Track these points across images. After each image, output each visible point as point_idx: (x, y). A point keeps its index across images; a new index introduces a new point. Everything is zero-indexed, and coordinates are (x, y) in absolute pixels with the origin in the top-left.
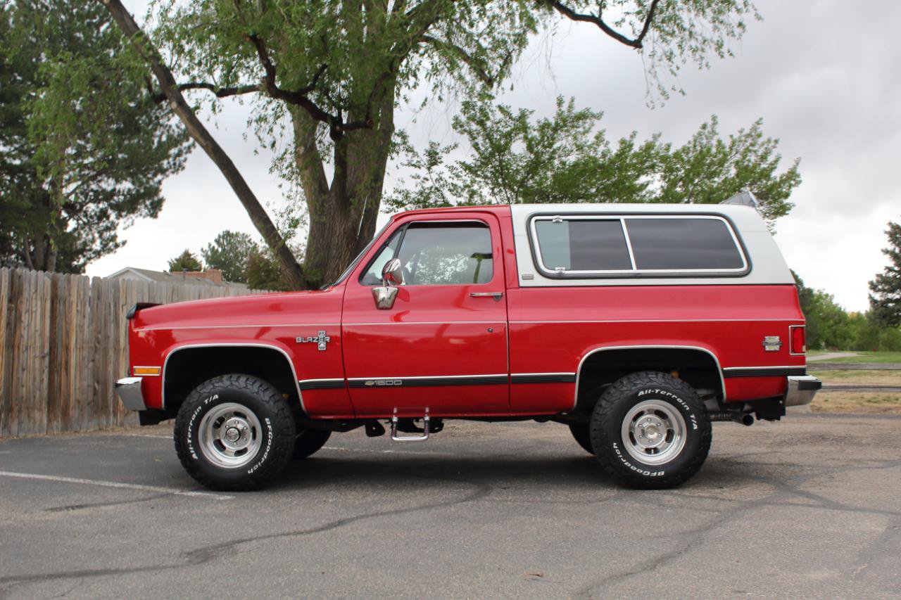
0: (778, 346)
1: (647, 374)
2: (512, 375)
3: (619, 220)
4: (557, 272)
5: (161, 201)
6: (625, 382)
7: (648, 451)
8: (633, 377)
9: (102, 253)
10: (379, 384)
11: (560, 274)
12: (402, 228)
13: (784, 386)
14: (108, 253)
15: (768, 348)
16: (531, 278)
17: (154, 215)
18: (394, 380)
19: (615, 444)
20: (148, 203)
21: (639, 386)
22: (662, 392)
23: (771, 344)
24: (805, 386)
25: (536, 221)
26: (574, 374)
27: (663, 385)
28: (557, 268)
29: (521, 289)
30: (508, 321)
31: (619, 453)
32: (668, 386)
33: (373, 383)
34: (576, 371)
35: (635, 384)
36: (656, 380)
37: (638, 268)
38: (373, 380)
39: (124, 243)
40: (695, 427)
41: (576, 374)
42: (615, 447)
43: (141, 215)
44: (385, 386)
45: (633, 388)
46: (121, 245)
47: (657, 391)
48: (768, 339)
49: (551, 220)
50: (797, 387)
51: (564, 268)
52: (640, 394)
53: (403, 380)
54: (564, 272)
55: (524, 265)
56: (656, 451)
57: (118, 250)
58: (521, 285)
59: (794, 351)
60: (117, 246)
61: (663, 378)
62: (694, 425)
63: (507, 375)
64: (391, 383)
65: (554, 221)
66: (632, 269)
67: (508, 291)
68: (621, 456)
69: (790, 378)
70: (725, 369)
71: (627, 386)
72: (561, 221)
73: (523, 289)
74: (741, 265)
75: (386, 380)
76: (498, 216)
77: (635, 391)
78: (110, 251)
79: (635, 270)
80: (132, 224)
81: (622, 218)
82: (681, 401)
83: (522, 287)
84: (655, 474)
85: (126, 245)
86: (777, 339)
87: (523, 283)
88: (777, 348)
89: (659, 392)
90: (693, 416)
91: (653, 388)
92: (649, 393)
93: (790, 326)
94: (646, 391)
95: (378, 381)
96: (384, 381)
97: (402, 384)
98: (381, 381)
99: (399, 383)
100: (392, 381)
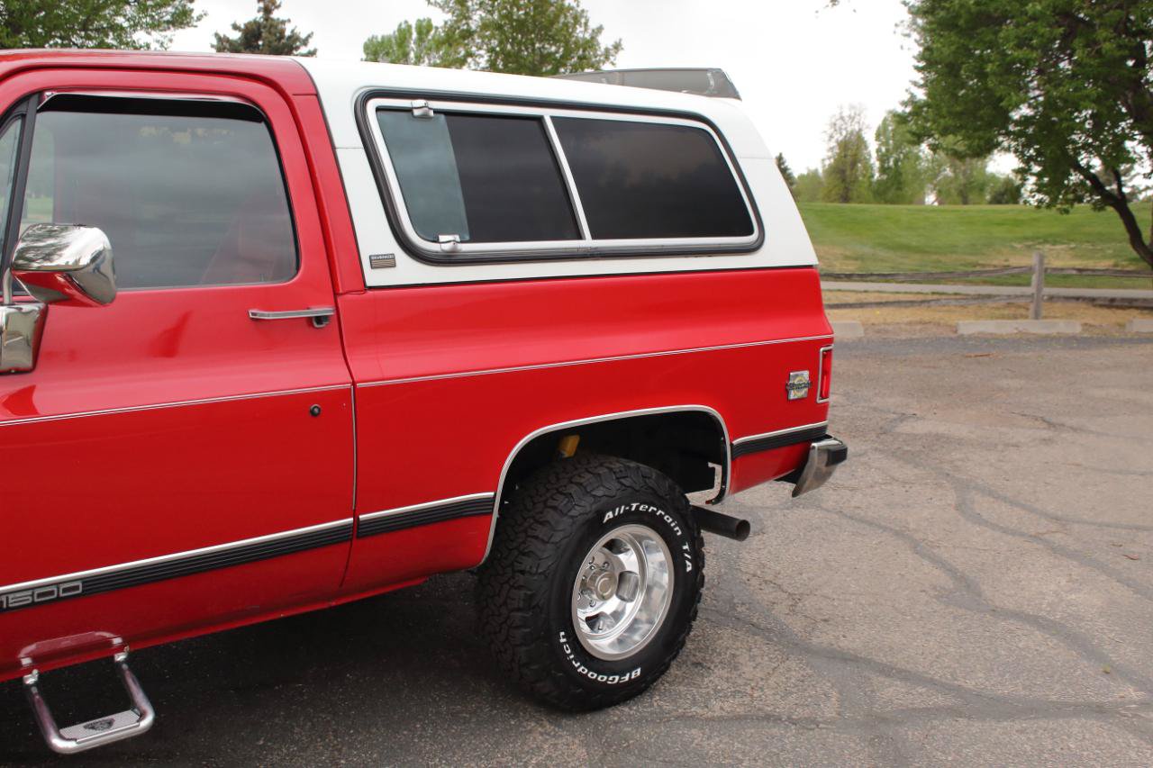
0: (806, 389)
2: (362, 517)
3: (542, 119)
6: (575, 496)
11: (454, 251)
12: (21, 109)
13: (806, 461)
15: (792, 395)
18: (57, 584)
19: (562, 634)
21: (603, 501)
22: (641, 508)
23: (795, 387)
25: (378, 109)
26: (492, 494)
27: (642, 491)
28: (443, 238)
29: (370, 292)
30: (354, 384)
31: (568, 650)
32: (650, 491)
34: (495, 490)
35: (594, 496)
36: (630, 483)
37: (594, 237)
40: (688, 567)
41: (495, 493)
42: (563, 640)
44: (34, 606)
45: (593, 507)
47: (634, 506)
48: (794, 377)
49: (409, 110)
51: (458, 238)
52: (606, 519)
53: (84, 580)
54: (459, 247)
58: (369, 283)
59: (823, 394)
62: (688, 563)
63: (351, 520)
64: (51, 593)
65: (416, 113)
66: (579, 236)
68: (572, 656)
69: (813, 445)
70: (735, 441)
71: (580, 504)
72: (432, 113)
73: (377, 292)
74: (751, 230)
75: (32, 588)
76: (289, 93)
77: (597, 513)
79: (588, 242)
81: (547, 114)
82: (670, 520)
83: (373, 288)
84: (627, 678)
86: (806, 374)
87: (374, 277)
88: (805, 392)
89: (637, 508)
90: (686, 547)
91: (629, 501)
92: (622, 512)
93: (822, 349)
94: (617, 510)
95: (11, 596)
96: (30, 593)
97: (83, 591)
98: (18, 595)
99: (76, 588)
100: (55, 588)
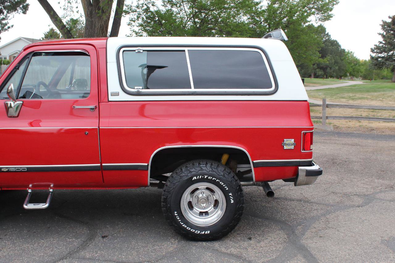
0: (293, 146)
1: (199, 164)
2: (103, 164)
3: (184, 51)
4: (136, 90)
5: (28, 5)
6: (183, 170)
7: (201, 214)
8: (190, 165)
9: (1, 31)
10: (11, 170)
11: (138, 91)
12: (29, 56)
13: (296, 173)
14: (5, 31)
15: (285, 147)
16: (117, 94)
17: (24, 13)
18: (21, 167)
19: (176, 212)
20: (21, 6)
21: (193, 173)
22: (209, 178)
23: (287, 145)
24: (311, 174)
25: (124, 51)
26: (147, 164)
27: (210, 172)
28: (136, 88)
29: (110, 103)
30: (99, 127)
31: (179, 219)
32: (214, 173)
33: (7, 170)
34: (148, 163)
35: (190, 171)
36: (206, 168)
37: (195, 88)
38: (7, 168)
39: (12, 26)
40: (232, 202)
41: (148, 165)
42: (176, 214)
43: (18, 12)
44: (16, 171)
45: (189, 174)
46: (11, 27)
47: (206, 177)
48: (286, 141)
49: (134, 51)
50: (305, 174)
51: (141, 88)
53: (27, 168)
54: (141, 90)
55: (113, 85)
56: (207, 213)
57: (9, 30)
58: (110, 100)
59: (304, 149)
60: (9, 28)
61: (211, 167)
62: (232, 200)
63: (99, 165)
64: (19, 169)
65: (136, 51)
66: (190, 88)
67: (100, 104)
68: (180, 221)
69: (300, 168)
70: (254, 161)
71: (184, 173)
72: (142, 51)
73: (112, 103)
74: (271, 87)
75: (15, 167)
76: (97, 48)
77: (190, 176)
78: (6, 30)
79: (193, 89)
80: (13, 17)
81: (186, 49)
82: (223, 184)
83: (111, 101)
84: (203, 233)
85: (13, 27)
86: (292, 141)
87: (111, 98)
88: (292, 147)
89: (207, 177)
90: (230, 194)
91: (203, 175)
92: (200, 178)
93: (302, 132)
94: (198, 177)
95: (10, 168)
96: (14, 168)
97: (27, 170)
98: (12, 168)
99: (25, 169)
100: (20, 168)
